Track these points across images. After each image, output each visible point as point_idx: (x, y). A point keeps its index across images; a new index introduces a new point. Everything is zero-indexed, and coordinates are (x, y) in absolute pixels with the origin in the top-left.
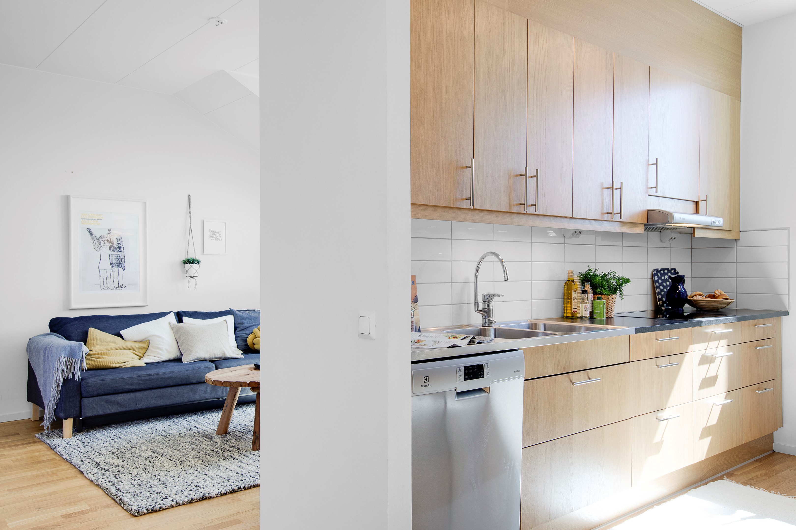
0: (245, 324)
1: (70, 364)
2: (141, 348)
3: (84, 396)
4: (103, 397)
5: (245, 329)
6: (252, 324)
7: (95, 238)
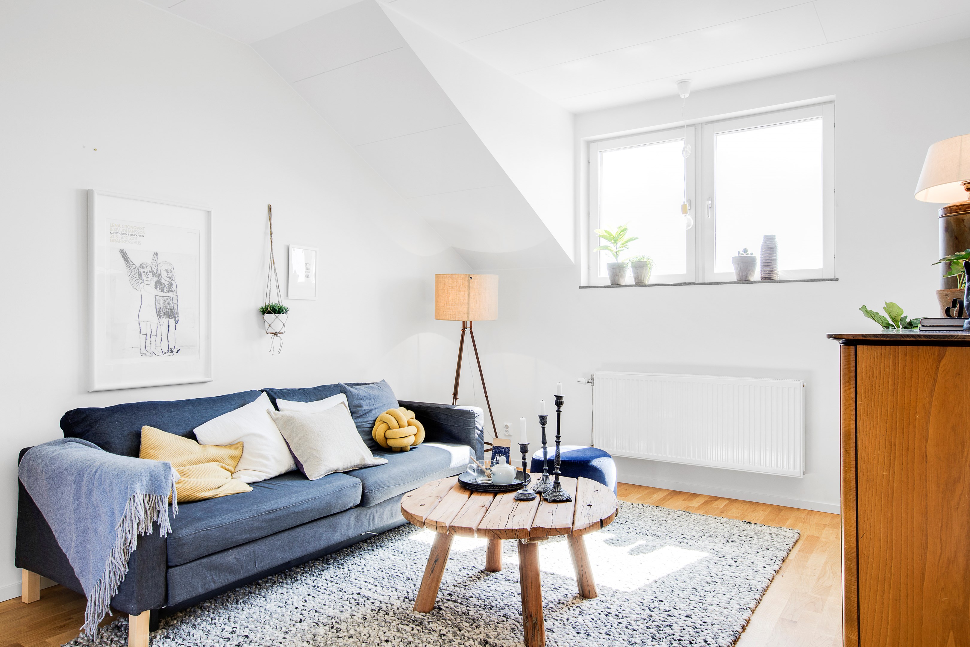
0: (364, 406)
1: (150, 506)
2: (232, 457)
3: (173, 564)
4: (204, 561)
5: (364, 415)
6: (373, 407)
7: (133, 268)
